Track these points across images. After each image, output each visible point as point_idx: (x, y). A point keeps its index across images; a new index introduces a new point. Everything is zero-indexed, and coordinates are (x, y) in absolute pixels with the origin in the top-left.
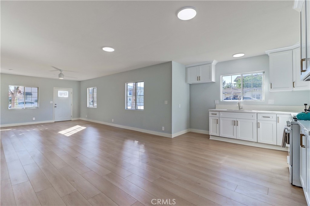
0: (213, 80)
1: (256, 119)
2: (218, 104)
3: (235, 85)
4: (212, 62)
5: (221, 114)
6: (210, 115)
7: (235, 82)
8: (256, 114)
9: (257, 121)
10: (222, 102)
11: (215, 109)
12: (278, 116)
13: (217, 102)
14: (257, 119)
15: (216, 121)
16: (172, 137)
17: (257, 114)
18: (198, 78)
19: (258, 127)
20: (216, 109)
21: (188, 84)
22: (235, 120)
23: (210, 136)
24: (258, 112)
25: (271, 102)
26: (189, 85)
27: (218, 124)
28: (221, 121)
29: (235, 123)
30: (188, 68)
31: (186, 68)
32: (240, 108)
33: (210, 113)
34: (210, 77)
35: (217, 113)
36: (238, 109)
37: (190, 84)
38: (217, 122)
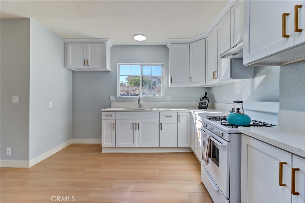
0: (108, 68)
1: (158, 119)
2: (114, 101)
3: (127, 84)
4: (107, 41)
5: (119, 115)
6: (103, 117)
7: (127, 81)
8: (158, 113)
9: (160, 121)
10: (118, 98)
11: (110, 107)
12: (179, 114)
13: (112, 98)
14: (160, 119)
15: (111, 125)
16: (30, 166)
17: (160, 112)
18: (86, 62)
19: (160, 128)
20: (112, 109)
21: (69, 69)
22: (136, 122)
23: (103, 149)
24: (160, 110)
25: (169, 98)
26: (71, 73)
27: (114, 131)
28: (119, 126)
29: (136, 126)
30: (68, 44)
31: (66, 45)
32: (140, 105)
33: (103, 114)
34: (104, 63)
35: (114, 114)
36: (138, 108)
37: (73, 71)
38: (113, 126)
